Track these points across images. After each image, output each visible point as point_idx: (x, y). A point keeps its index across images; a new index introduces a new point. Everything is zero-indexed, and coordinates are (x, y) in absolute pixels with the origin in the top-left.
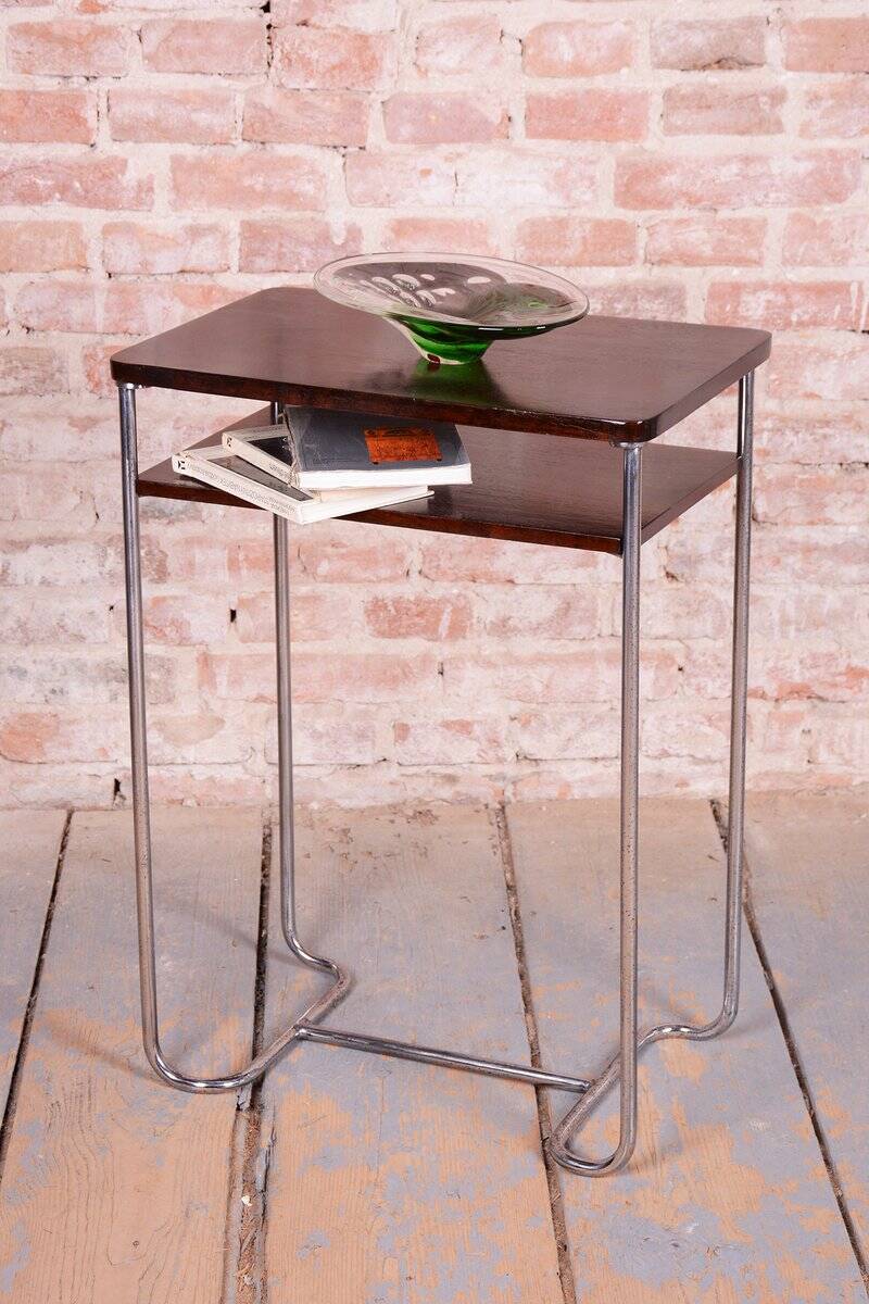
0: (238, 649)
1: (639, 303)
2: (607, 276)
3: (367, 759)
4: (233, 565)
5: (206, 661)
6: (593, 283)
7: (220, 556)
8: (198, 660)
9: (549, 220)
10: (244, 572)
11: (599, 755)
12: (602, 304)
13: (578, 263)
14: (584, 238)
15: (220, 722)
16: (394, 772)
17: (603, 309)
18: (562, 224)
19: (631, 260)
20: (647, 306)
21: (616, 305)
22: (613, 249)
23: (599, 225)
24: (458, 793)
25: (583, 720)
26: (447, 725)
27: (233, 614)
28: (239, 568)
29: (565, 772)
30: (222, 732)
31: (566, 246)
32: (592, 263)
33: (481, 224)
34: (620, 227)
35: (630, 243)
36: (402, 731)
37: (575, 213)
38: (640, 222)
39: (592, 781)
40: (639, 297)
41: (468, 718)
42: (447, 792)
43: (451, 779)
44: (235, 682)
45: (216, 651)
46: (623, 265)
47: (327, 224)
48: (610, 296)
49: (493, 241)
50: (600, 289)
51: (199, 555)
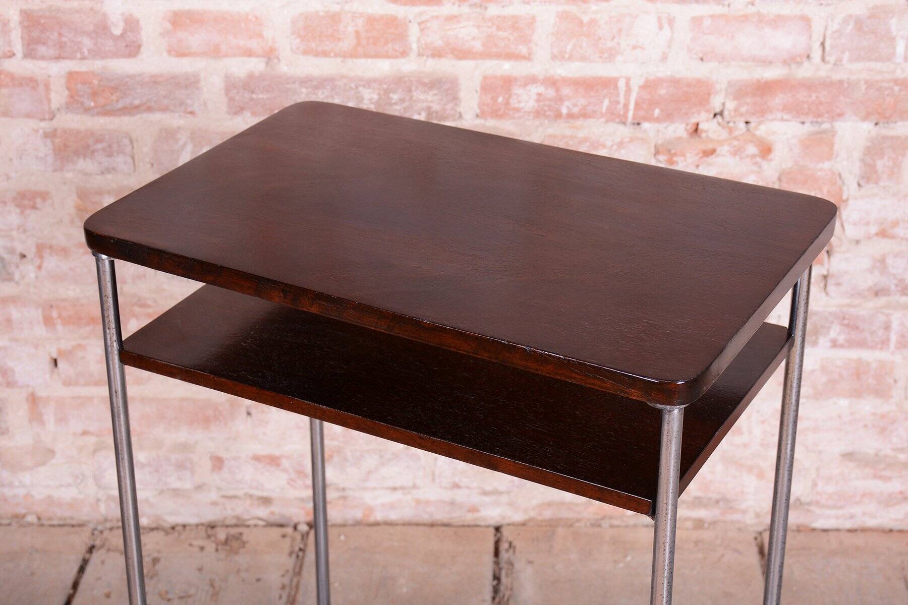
0: (61, 391)
1: (414, 94)
2: (383, 67)
3: (188, 485)
4: (48, 321)
5: (34, 400)
6: (369, 74)
7: (36, 314)
8: (27, 399)
9: (322, 14)
10: (59, 327)
11: (398, 484)
12: (379, 94)
13: (353, 55)
14: (357, 33)
15: (52, 452)
16: (214, 496)
17: (380, 99)
18: (334, 18)
19: (404, 54)
20: (422, 97)
21: (392, 95)
22: (386, 43)
23: (371, 20)
24: (272, 513)
25: (381, 457)
26: (257, 458)
27: (55, 362)
28: (54, 325)
29: (369, 498)
30: (54, 461)
31: (339, 39)
32: (366, 56)
33: (256, 18)
34: (392, 21)
35: (402, 37)
36: (218, 463)
37: (347, 8)
38: (411, 17)
39: (392, 506)
40: (413, 88)
41: (277, 453)
42: (262, 512)
43: (266, 501)
44: (62, 420)
45: (41, 393)
46: (396, 57)
47: (105, 15)
48: (385, 86)
49: (268, 34)
50: (375, 80)
51: (15, 313)
